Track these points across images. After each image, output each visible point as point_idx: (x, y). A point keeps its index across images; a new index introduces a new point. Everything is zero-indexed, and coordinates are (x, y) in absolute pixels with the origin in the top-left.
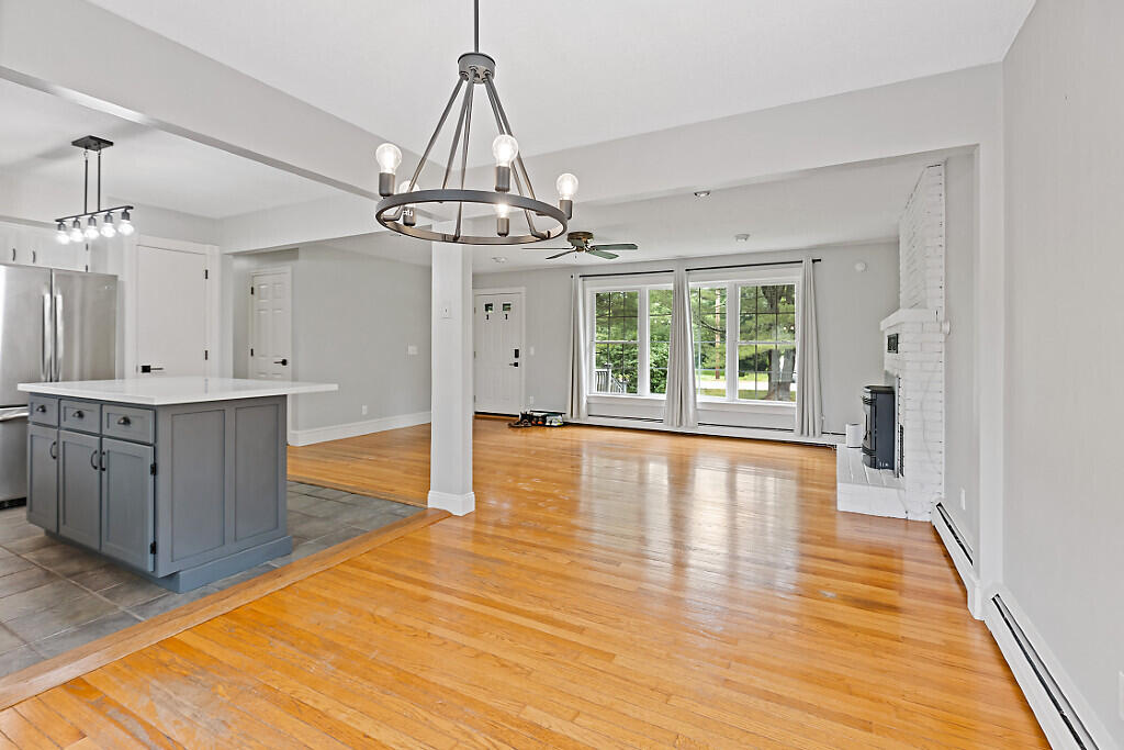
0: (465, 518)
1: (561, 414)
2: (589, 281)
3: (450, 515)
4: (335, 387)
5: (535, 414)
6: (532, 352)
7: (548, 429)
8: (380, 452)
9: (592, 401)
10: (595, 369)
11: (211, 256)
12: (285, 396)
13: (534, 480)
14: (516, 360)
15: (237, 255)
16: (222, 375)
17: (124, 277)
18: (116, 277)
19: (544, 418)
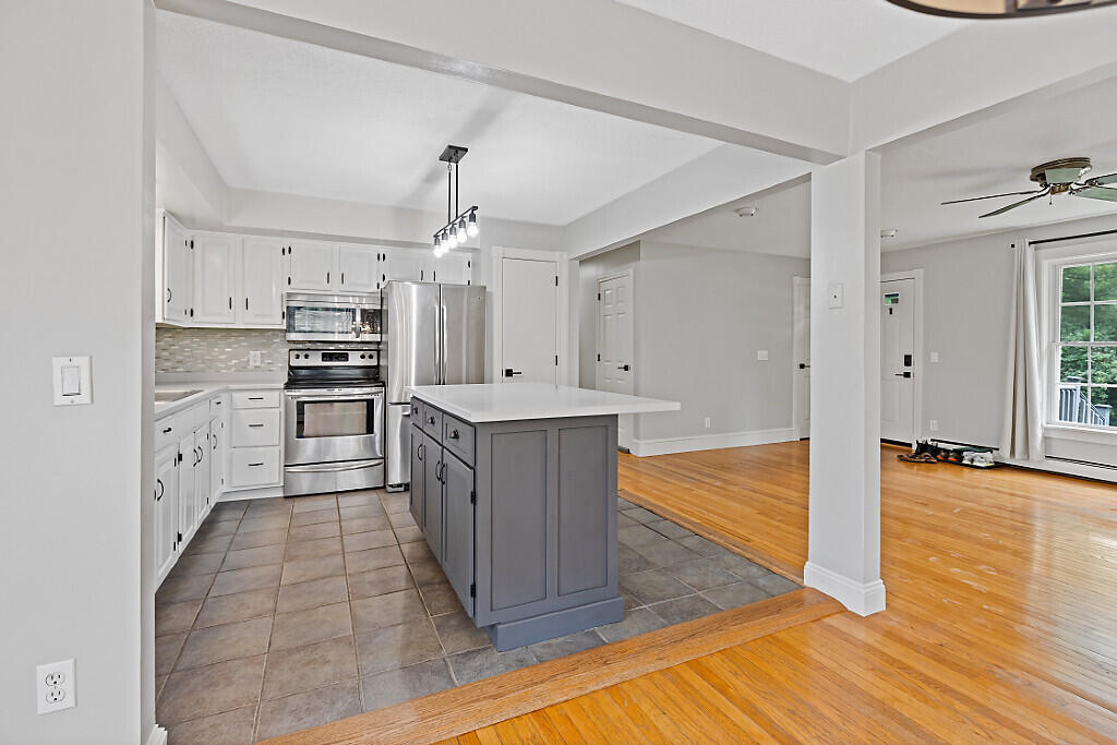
0: (868, 621)
1: (991, 450)
2: (1045, 250)
3: (843, 610)
4: (676, 406)
5: (941, 445)
6: (935, 357)
7: (966, 470)
8: (729, 476)
9: (1053, 435)
10: (1059, 385)
11: (561, 262)
12: (617, 415)
13: (982, 567)
14: (907, 369)
15: (585, 261)
16: (570, 384)
17: (494, 288)
18: (485, 287)
19: (959, 453)
